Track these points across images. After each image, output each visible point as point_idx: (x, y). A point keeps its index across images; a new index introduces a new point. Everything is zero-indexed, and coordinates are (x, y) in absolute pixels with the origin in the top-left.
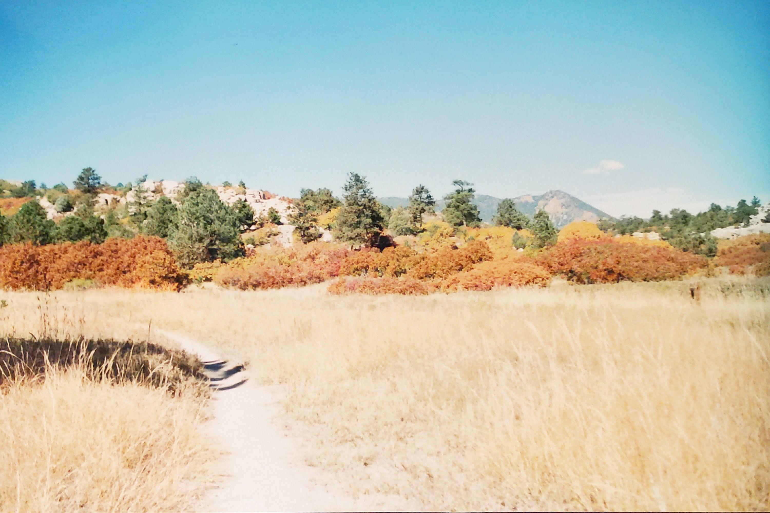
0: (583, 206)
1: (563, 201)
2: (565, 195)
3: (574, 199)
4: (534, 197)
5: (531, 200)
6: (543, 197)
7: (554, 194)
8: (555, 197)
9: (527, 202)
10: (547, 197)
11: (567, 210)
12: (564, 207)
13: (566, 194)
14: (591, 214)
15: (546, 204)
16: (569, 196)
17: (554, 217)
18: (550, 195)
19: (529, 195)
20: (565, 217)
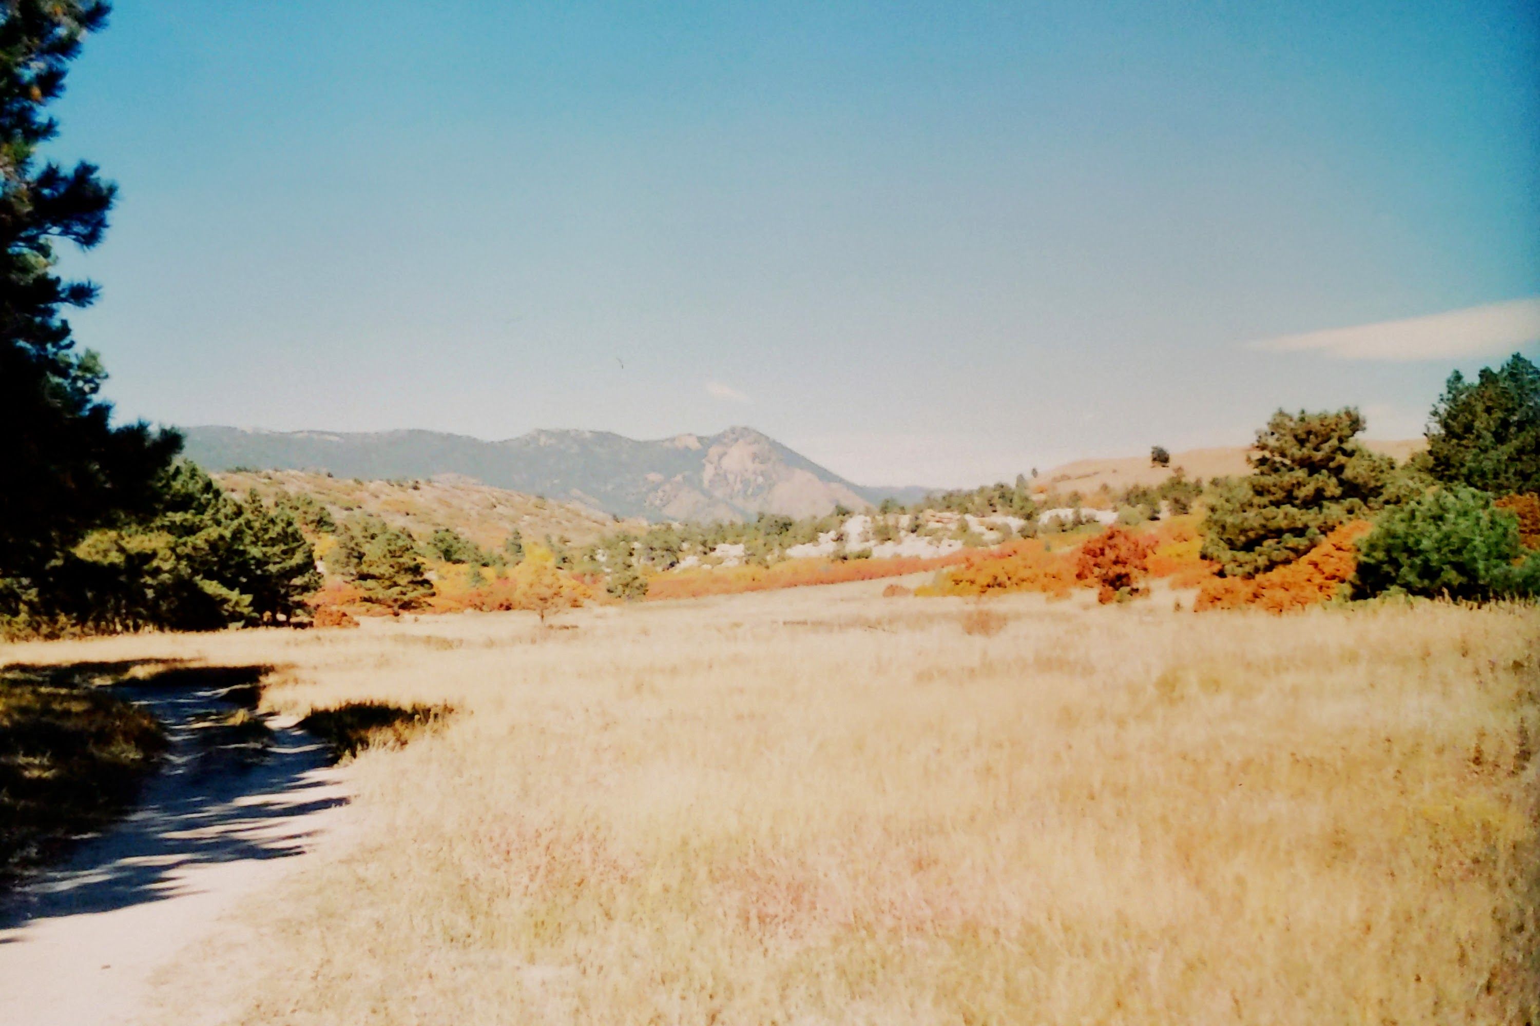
0: (793, 460)
1: (755, 448)
2: (760, 438)
3: (776, 446)
4: (700, 439)
5: (694, 444)
6: (718, 439)
7: (738, 434)
8: (741, 441)
9: (687, 448)
10: (726, 440)
11: (762, 467)
12: (757, 460)
13: (761, 435)
14: (809, 475)
15: (725, 454)
16: (767, 438)
17: (739, 479)
18: (732, 436)
19: (690, 435)
20: (760, 479)
